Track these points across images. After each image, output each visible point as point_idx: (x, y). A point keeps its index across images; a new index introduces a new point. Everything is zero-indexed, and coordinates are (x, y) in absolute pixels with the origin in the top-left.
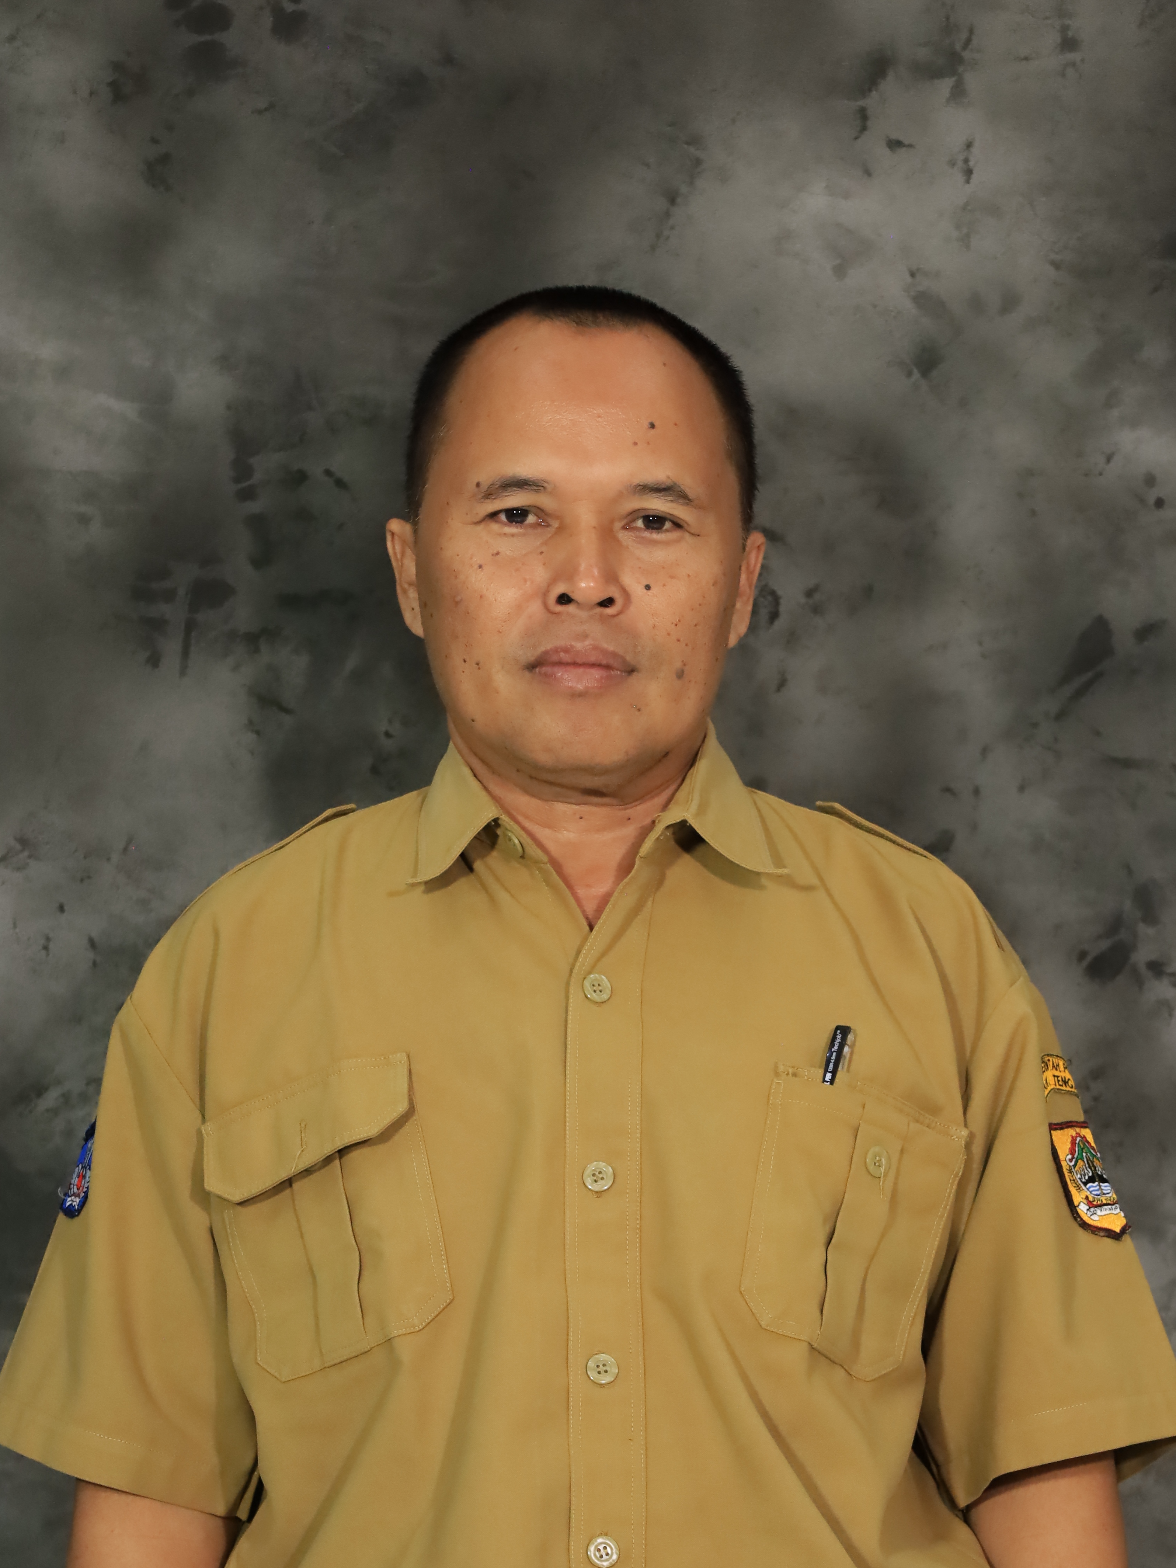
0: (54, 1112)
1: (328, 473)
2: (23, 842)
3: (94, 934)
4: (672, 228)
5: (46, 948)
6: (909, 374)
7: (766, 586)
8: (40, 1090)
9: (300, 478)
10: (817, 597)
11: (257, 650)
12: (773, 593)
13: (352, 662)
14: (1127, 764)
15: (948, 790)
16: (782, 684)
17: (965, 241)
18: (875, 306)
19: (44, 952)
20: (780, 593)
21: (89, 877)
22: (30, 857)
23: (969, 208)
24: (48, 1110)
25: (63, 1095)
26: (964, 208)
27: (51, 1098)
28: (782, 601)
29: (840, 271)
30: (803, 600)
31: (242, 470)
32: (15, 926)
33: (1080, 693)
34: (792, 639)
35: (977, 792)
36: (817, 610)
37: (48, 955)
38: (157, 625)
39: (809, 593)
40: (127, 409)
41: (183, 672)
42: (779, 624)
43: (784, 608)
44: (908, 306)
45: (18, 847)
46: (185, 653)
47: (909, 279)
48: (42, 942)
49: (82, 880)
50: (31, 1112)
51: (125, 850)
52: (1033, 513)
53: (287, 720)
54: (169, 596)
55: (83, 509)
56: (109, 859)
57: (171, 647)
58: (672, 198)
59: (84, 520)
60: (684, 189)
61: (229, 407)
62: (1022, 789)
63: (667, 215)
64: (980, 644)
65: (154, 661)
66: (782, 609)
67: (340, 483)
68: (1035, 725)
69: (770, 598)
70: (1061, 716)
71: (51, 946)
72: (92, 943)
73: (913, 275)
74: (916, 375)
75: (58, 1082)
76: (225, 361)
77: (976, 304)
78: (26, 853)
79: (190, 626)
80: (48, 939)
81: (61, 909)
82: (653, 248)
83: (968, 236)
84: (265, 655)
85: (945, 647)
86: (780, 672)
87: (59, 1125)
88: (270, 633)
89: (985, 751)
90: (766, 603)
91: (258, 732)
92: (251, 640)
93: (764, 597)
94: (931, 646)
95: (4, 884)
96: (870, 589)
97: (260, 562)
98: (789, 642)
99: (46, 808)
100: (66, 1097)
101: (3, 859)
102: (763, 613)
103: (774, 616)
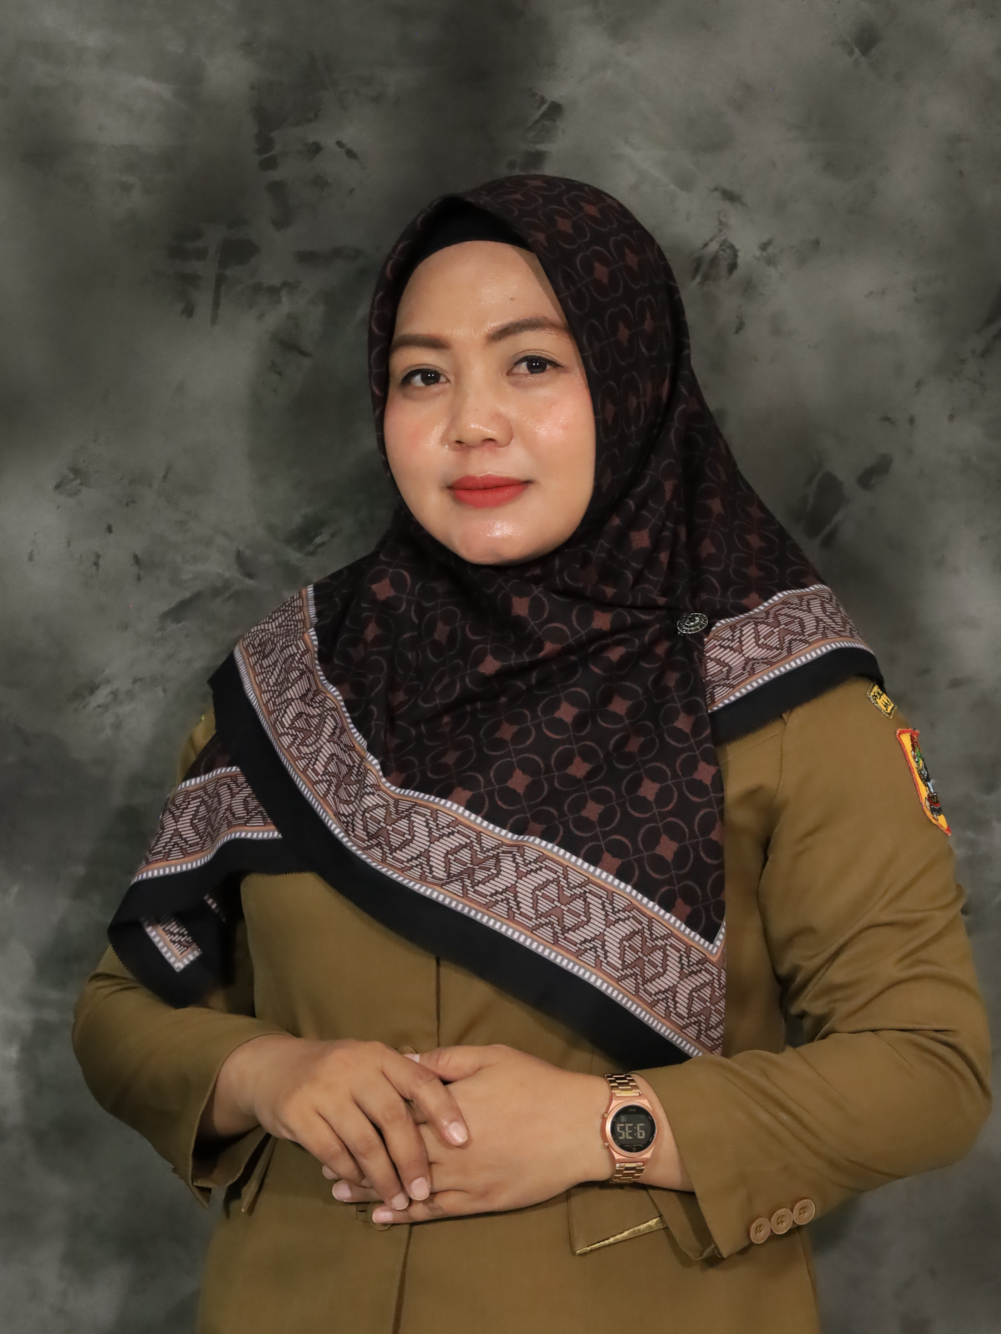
0: (105, 707)
1: (340, 144)
2: (76, 472)
3: (138, 552)
6: (851, 53)
7: (725, 240)
8: (93, 689)
9: (316, 149)
10: (770, 250)
11: (279, 302)
12: (732, 247)
13: (362, 311)
15: (886, 419)
16: (740, 327)
19: (94, 568)
20: (737, 246)
21: (133, 502)
22: (81, 484)
24: (99, 706)
25: (112, 693)
27: (102, 696)
28: (740, 254)
30: (758, 253)
31: (264, 143)
32: (69, 544)
34: (748, 287)
35: (912, 421)
36: (770, 261)
37: (98, 570)
38: (190, 280)
39: (764, 247)
40: (163, 90)
41: (214, 320)
42: (737, 273)
43: (742, 259)
45: (71, 476)
46: (216, 305)
48: (93, 559)
49: (127, 505)
50: (84, 707)
51: (165, 477)
52: (961, 173)
53: (306, 362)
54: (201, 254)
55: (125, 178)
56: (150, 486)
57: (203, 299)
59: (126, 188)
61: (252, 88)
62: (951, 417)
64: (915, 290)
65: (189, 311)
66: (740, 261)
67: (351, 154)
68: (963, 361)
69: (728, 250)
70: (986, 353)
71: (101, 562)
72: (137, 560)
74: (857, 52)
75: (108, 681)
76: (248, 47)
78: (78, 481)
79: (220, 281)
80: (98, 556)
81: (109, 529)
84: (286, 305)
85: (883, 293)
86: (738, 317)
87: (109, 718)
88: (290, 286)
89: (919, 384)
90: (726, 256)
91: (280, 373)
92: (274, 292)
93: (724, 250)
94: (872, 292)
95: (59, 508)
96: (817, 242)
97: (280, 223)
98: (746, 290)
99: (95, 441)
100: (115, 694)
101: (58, 487)
102: (723, 265)
103: (732, 267)
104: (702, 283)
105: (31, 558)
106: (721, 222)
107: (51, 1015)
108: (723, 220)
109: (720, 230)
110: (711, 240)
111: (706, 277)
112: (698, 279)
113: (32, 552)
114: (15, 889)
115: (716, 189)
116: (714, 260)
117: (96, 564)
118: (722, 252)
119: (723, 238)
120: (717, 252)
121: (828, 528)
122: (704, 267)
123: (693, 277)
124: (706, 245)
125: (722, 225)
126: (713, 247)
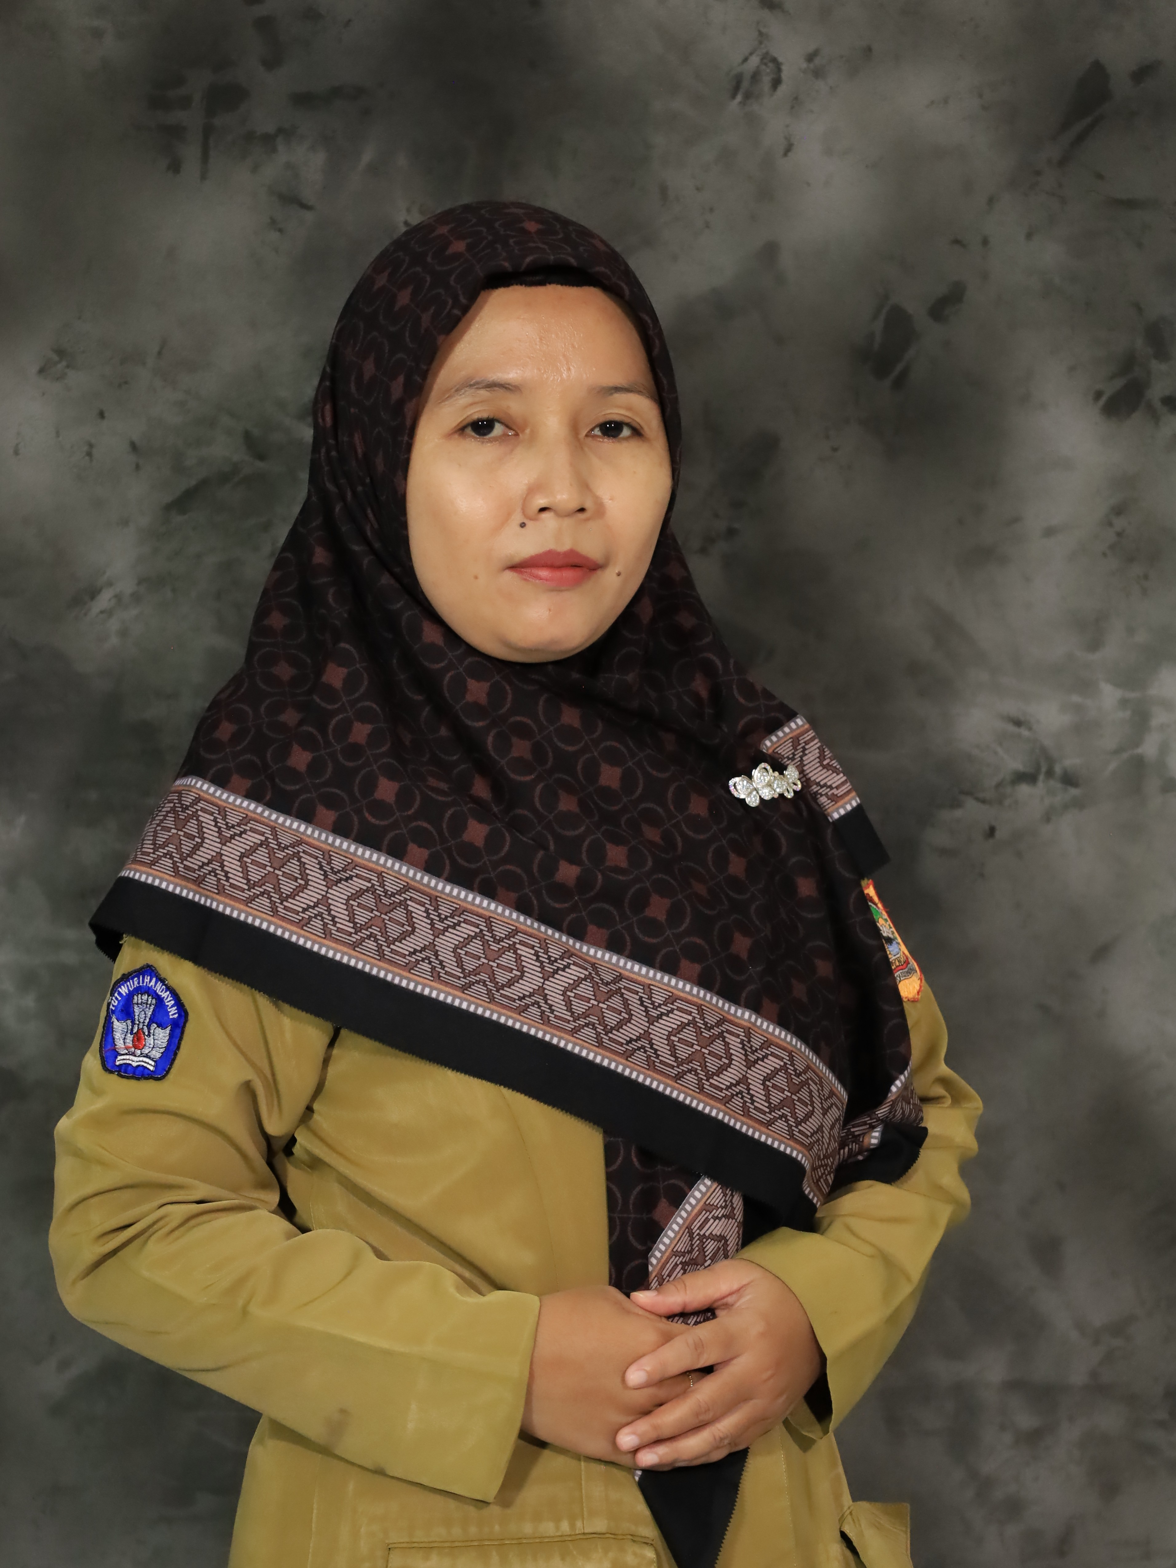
0: (108, 613)
2: (61, 353)
3: (134, 439)
7: (767, 53)
8: (93, 593)
10: (817, 61)
11: (274, 150)
12: (774, 60)
13: (367, 156)
14: (1131, 204)
15: (957, 242)
16: (788, 149)
19: (87, 458)
20: (780, 59)
21: (126, 383)
22: (68, 367)
24: (102, 612)
25: (116, 596)
27: (104, 600)
28: (784, 68)
30: (804, 65)
32: (58, 434)
33: (1081, 138)
34: (796, 103)
35: (985, 242)
36: (818, 73)
37: (91, 460)
38: (175, 132)
39: (810, 58)
41: (204, 177)
42: (783, 89)
43: (786, 73)
45: (56, 358)
46: (205, 157)
48: (85, 448)
49: (120, 386)
50: (86, 614)
51: (160, 353)
53: (309, 216)
54: (185, 102)
55: (97, 23)
56: (144, 364)
57: (191, 153)
59: (98, 34)
62: (1029, 236)
64: (980, 96)
65: (175, 167)
66: (784, 75)
68: (1038, 173)
69: (771, 65)
70: (1063, 162)
71: (95, 452)
72: (134, 447)
75: (110, 584)
78: (64, 363)
79: (208, 131)
80: (91, 446)
81: (102, 415)
84: (283, 155)
85: (946, 101)
86: (786, 138)
87: (114, 625)
88: (286, 133)
89: (991, 201)
90: (768, 71)
91: (280, 230)
92: (269, 141)
93: (766, 64)
94: (932, 102)
95: (44, 394)
96: (869, 49)
97: (272, 63)
98: (792, 107)
99: (79, 318)
100: (118, 597)
101: (41, 371)
102: (766, 80)
103: (776, 82)
104: (743, 103)
105: (16, 453)
106: (761, 34)
107: (69, 958)
108: (764, 30)
109: (761, 43)
110: (751, 54)
111: (748, 96)
112: (739, 98)
113: (17, 445)
114: (22, 820)
116: (755, 76)
117: (89, 454)
118: (764, 67)
119: (764, 51)
120: (758, 67)
121: (899, 368)
122: (745, 84)
123: (734, 96)
124: (746, 60)
125: (762, 36)
126: (754, 61)
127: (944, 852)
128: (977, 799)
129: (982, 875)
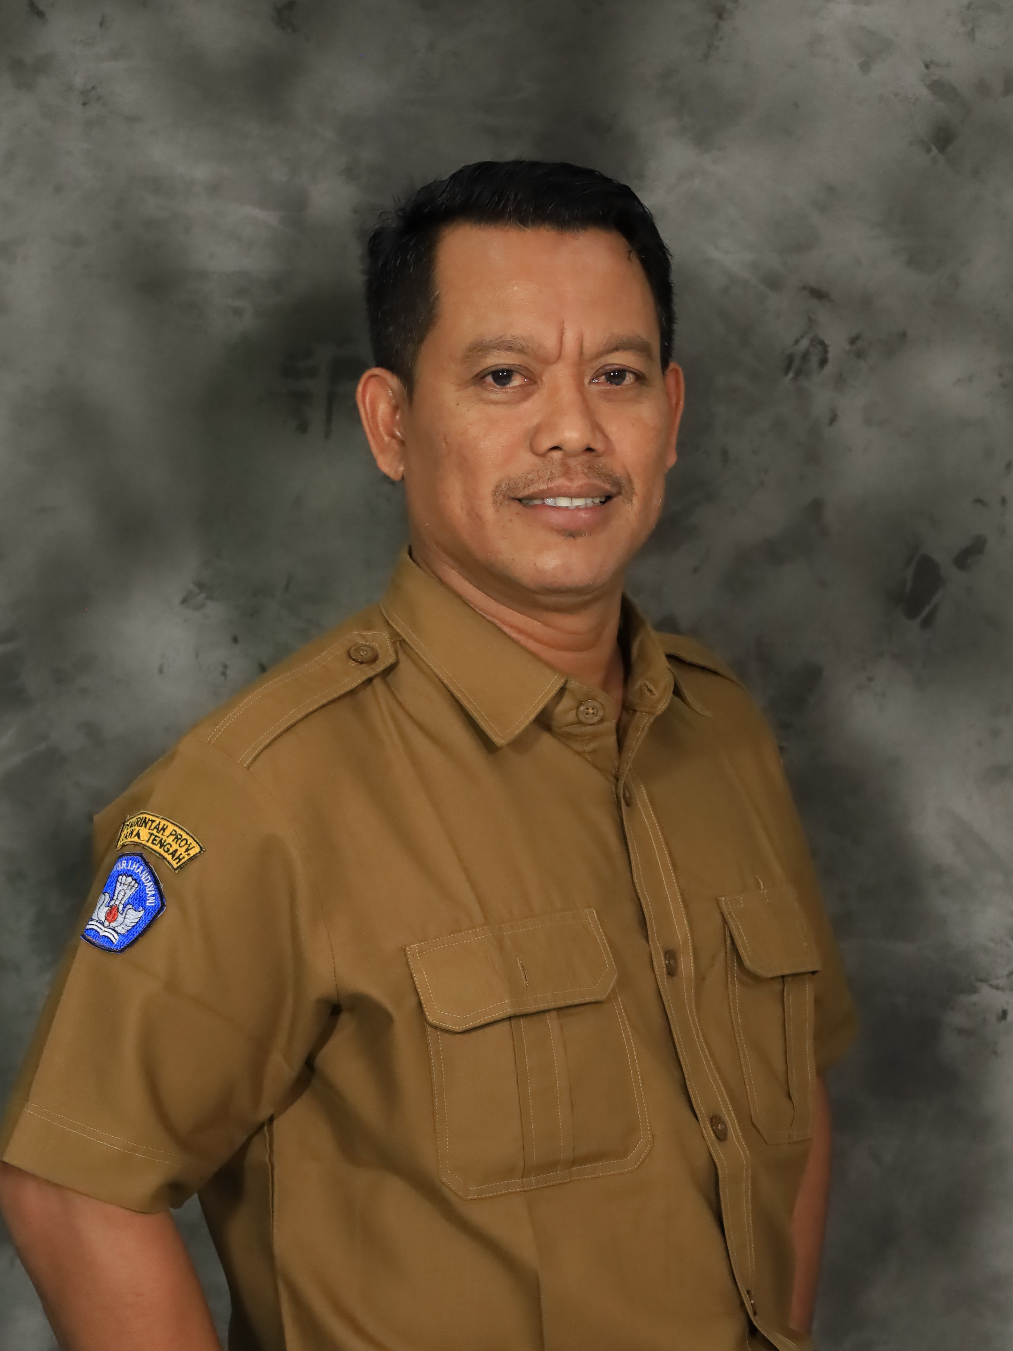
2: (201, 586)
3: (264, 660)
4: (721, 39)
5: (224, 674)
6: (929, 151)
7: (816, 337)
10: (859, 343)
12: (822, 343)
15: (979, 501)
16: (833, 419)
17: (971, 34)
18: (896, 95)
19: (222, 677)
20: (827, 342)
21: (257, 613)
22: (207, 598)
23: (973, 7)
26: (968, 7)
28: (830, 349)
29: (865, 67)
30: (847, 347)
32: (197, 656)
34: (840, 381)
35: (1004, 501)
36: (860, 355)
37: (226, 679)
38: (303, 397)
39: (853, 341)
40: (270, 218)
41: (327, 435)
42: (829, 368)
43: (832, 354)
44: (924, 93)
45: (196, 590)
46: (329, 419)
47: (925, 71)
48: (221, 669)
49: (252, 615)
51: (287, 587)
54: (313, 372)
55: (238, 303)
56: (273, 596)
57: (316, 416)
58: (720, 13)
59: (238, 312)
60: (729, 5)
61: (355, 211)
63: (717, 27)
64: (1000, 375)
65: (303, 427)
66: (830, 355)
69: (818, 346)
71: (228, 671)
73: (927, 66)
74: (934, 151)
76: (350, 173)
77: (983, 87)
78: (203, 595)
79: (332, 397)
80: (225, 666)
81: (235, 640)
82: (706, 56)
83: (973, 30)
85: (970, 379)
86: (831, 409)
89: (1009, 466)
90: (816, 351)
93: (814, 346)
94: (959, 380)
95: (186, 621)
96: (904, 334)
98: (837, 383)
99: (218, 556)
101: (184, 601)
102: (814, 360)
103: (823, 362)
104: (794, 379)
105: (161, 671)
106: (810, 320)
108: (813, 317)
109: (810, 327)
110: (802, 337)
111: (799, 373)
112: (791, 375)
113: (161, 665)
115: (804, 288)
116: (805, 356)
118: (812, 348)
119: (813, 335)
120: (808, 348)
121: (927, 609)
122: (796, 363)
123: (786, 373)
124: (797, 342)
125: (811, 322)
126: (804, 344)
127: (961, 1031)
128: (992, 986)
129: (995, 1053)
